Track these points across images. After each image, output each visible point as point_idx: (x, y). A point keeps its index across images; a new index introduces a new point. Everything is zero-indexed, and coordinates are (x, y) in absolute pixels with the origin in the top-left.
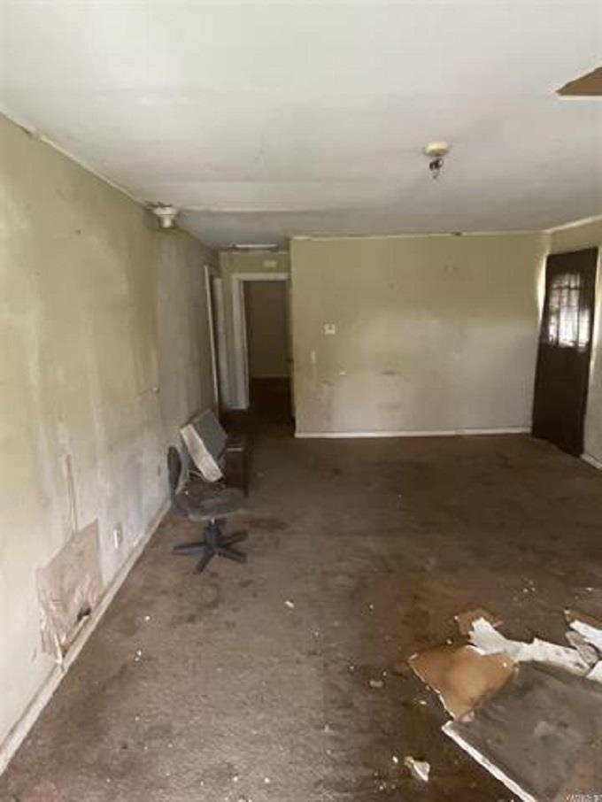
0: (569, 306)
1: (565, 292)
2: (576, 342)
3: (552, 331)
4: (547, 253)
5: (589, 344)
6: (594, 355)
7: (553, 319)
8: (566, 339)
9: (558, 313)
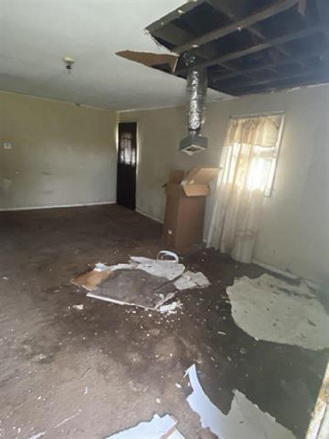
0: (128, 147)
1: (126, 140)
2: (131, 162)
3: (122, 157)
4: (118, 122)
5: (136, 163)
6: (137, 168)
7: (122, 152)
8: (127, 161)
9: (124, 150)
